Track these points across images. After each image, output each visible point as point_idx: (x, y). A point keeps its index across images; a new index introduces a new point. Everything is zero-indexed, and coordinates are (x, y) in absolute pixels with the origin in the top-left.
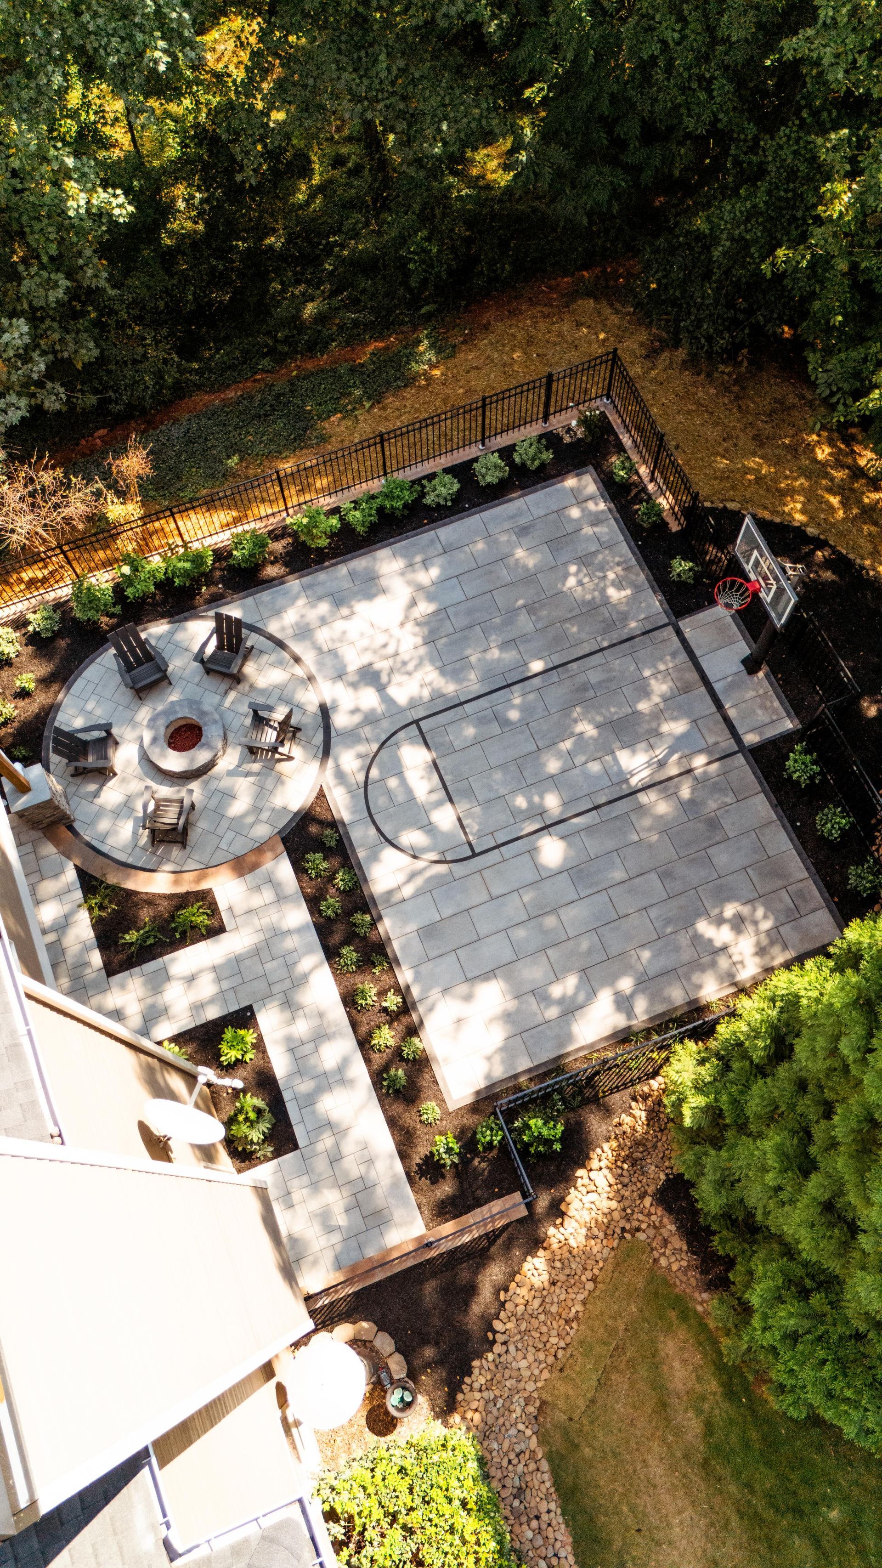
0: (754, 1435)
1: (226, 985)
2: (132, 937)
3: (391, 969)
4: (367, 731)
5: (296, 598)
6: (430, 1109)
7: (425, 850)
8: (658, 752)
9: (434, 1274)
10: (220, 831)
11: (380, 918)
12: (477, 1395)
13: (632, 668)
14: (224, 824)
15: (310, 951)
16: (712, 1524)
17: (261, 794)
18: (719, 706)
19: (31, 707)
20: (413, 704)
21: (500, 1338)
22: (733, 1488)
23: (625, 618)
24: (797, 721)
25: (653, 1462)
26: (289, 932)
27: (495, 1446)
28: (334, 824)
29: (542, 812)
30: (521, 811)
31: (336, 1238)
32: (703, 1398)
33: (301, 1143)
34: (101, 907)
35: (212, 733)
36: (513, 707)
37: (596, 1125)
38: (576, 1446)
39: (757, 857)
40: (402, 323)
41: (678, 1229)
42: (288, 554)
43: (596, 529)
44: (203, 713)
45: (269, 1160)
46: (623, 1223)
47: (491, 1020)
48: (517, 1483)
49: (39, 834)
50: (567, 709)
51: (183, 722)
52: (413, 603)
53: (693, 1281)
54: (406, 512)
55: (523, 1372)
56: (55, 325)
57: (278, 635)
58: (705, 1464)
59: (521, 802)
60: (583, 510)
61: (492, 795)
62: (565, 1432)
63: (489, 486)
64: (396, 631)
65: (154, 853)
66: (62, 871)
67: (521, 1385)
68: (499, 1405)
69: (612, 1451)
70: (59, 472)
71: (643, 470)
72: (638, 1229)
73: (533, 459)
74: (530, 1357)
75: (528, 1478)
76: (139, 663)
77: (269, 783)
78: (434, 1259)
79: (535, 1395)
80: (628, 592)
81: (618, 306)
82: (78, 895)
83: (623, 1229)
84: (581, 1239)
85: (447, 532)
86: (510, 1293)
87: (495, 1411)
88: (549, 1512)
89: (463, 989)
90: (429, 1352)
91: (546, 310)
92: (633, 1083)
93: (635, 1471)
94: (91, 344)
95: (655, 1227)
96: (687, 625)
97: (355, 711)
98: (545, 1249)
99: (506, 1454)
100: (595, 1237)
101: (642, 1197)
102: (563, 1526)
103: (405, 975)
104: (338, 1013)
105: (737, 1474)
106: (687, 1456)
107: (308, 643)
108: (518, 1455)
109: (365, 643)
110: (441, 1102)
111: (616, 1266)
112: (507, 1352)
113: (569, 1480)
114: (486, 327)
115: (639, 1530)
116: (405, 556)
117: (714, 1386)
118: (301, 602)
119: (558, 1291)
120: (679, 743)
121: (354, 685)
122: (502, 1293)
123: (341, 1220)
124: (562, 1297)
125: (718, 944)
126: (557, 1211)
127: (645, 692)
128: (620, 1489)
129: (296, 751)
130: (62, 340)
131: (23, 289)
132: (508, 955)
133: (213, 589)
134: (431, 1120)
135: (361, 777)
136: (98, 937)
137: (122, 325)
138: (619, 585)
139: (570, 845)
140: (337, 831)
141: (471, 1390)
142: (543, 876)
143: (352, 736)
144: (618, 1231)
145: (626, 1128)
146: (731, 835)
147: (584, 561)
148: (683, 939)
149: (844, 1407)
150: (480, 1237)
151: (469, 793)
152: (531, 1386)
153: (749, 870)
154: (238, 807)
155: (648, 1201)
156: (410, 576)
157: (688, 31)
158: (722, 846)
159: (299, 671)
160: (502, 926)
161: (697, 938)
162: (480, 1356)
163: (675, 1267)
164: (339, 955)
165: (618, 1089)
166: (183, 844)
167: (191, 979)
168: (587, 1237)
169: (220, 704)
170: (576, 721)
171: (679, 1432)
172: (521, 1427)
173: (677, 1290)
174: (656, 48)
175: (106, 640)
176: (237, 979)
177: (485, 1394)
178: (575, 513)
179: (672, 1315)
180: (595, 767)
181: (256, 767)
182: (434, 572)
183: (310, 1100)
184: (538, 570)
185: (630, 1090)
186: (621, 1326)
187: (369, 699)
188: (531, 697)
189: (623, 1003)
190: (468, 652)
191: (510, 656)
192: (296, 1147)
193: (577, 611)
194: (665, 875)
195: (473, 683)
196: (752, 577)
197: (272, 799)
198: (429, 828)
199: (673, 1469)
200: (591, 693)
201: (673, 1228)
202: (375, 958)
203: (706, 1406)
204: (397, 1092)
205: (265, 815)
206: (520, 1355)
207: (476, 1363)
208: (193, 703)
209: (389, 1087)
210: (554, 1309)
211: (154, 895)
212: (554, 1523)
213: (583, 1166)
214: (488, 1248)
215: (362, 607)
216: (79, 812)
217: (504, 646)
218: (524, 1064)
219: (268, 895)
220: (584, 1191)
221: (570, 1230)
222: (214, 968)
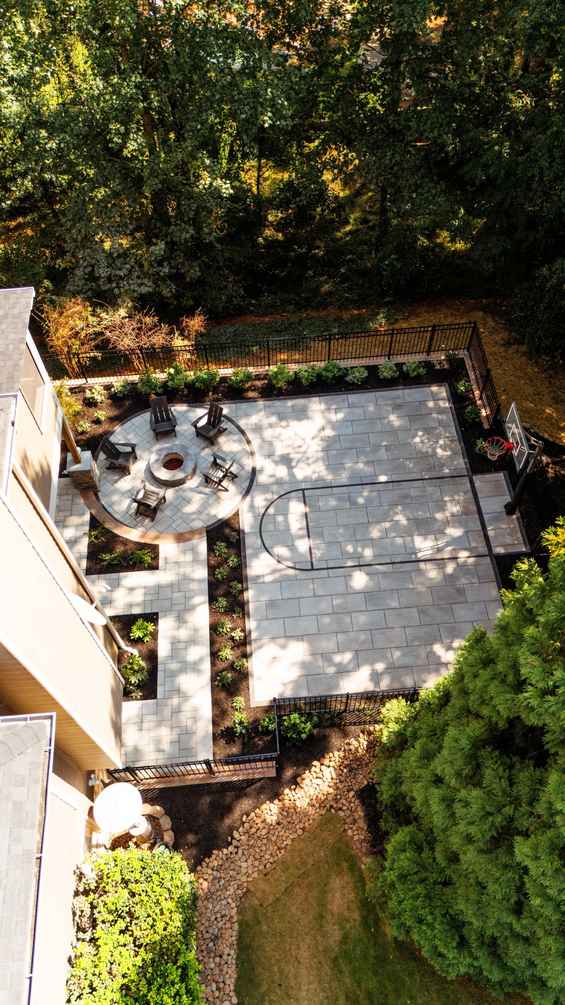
0: (372, 953)
1: (149, 598)
2: (107, 557)
3: (244, 617)
4: (275, 488)
5: (260, 411)
6: (239, 701)
7: (287, 559)
8: (439, 543)
9: (209, 793)
10: (174, 518)
11: (247, 589)
12: (210, 871)
13: (439, 494)
14: (179, 515)
15: (200, 593)
16: (327, 998)
17: (205, 505)
18: (484, 527)
19: (100, 430)
20: (305, 480)
21: (235, 843)
22: (348, 980)
23: (442, 466)
24: (528, 547)
25: (303, 947)
26: (193, 580)
27: (211, 906)
28: (239, 532)
29: (360, 557)
30: (347, 553)
31: (160, 756)
32: (348, 921)
33: (159, 695)
34: (96, 537)
35: (189, 465)
36: (362, 496)
37: (336, 740)
38: (258, 922)
39: (482, 617)
40: (372, 304)
41: (365, 815)
42: (262, 388)
43: (440, 417)
44: (187, 454)
45: (138, 700)
46: (332, 803)
47: (294, 664)
48: (216, 932)
49: (78, 491)
50: (393, 505)
51: (175, 457)
52: (323, 429)
53: (364, 850)
54: (334, 382)
55: (242, 869)
56: (182, 254)
57: (243, 427)
58: (335, 960)
59: (350, 548)
60: (436, 404)
61: (333, 540)
62: (255, 911)
63: (385, 379)
64: (308, 441)
65: (135, 519)
66: (83, 514)
67: (239, 877)
68: (221, 883)
69: (280, 933)
70: (156, 319)
71: (477, 393)
72: (340, 809)
73: (414, 371)
74: (250, 862)
75: (223, 932)
76: (163, 420)
77: (211, 501)
78: (211, 784)
79: (245, 885)
80: (449, 453)
81: (497, 319)
82: (87, 528)
83: (332, 807)
84: (305, 805)
85: (353, 398)
86: (250, 818)
87: (217, 886)
88: (229, 955)
89: (282, 641)
90: (191, 838)
91: (454, 312)
92: (365, 723)
93: (290, 949)
94: (197, 269)
95: (351, 811)
96: (478, 480)
97: (273, 476)
98: (280, 800)
99: (216, 913)
100: (313, 806)
101: (349, 791)
102: (234, 966)
103: (251, 624)
104: (206, 632)
105: (353, 972)
106: (325, 951)
107: (258, 435)
108: (222, 917)
109: (289, 442)
110: (248, 700)
111: (320, 825)
112: (237, 853)
113: (248, 941)
114: (418, 315)
115: (280, 985)
116: (327, 404)
117: (356, 915)
118: (262, 413)
119: (279, 829)
120: (454, 541)
121: (276, 463)
122: (245, 816)
123: (166, 746)
124: (281, 834)
125: (444, 660)
126: (295, 782)
127: (442, 507)
128: (277, 957)
129: (232, 488)
130: (183, 264)
131: (170, 231)
132: (314, 630)
133: (215, 396)
134: (238, 707)
135: (262, 511)
136: (89, 553)
137: (219, 269)
138: (444, 448)
139: (371, 579)
140: (239, 535)
141: (207, 866)
142: (349, 592)
143: (266, 488)
144: (328, 806)
145: (352, 747)
146: (469, 600)
147: (428, 431)
148: (423, 653)
149: (424, 927)
150: (243, 780)
151: (320, 535)
152: (244, 879)
153: (475, 624)
154: (190, 509)
155: (351, 794)
156: (327, 414)
157: (554, 164)
158: (462, 605)
159: (247, 447)
160: (316, 612)
161: (432, 654)
162: (219, 848)
163: (356, 838)
164: (217, 601)
165: (355, 724)
166: (153, 519)
167: (132, 589)
168: (308, 804)
169: (199, 454)
170: (396, 513)
171: (325, 935)
172: (230, 900)
173: (352, 852)
174: (536, 171)
175: (149, 406)
176: (156, 597)
177: (215, 873)
178: (431, 404)
179: (345, 865)
180: (399, 541)
181: (207, 490)
182: (340, 416)
183: (173, 675)
184: (399, 429)
185: (362, 727)
186: (311, 862)
187: (282, 472)
188: (374, 494)
189: (375, 677)
190: (346, 461)
191: (369, 470)
192: (155, 697)
193: (415, 456)
194: (422, 612)
195: (344, 478)
196: (511, 441)
197: (209, 509)
198: (292, 547)
199: (314, 956)
200: (409, 501)
201: (362, 814)
202: (237, 609)
203: (348, 926)
204: (224, 685)
205: (203, 517)
206: (244, 859)
207: (215, 852)
208: (183, 447)
209: (220, 681)
210: (274, 839)
211: (127, 540)
212: (229, 962)
213: (319, 760)
214: (246, 788)
215: (294, 424)
216: (104, 487)
217: (367, 463)
218: (304, 693)
219: (189, 557)
220: (315, 775)
221: (299, 795)
222: (145, 587)
